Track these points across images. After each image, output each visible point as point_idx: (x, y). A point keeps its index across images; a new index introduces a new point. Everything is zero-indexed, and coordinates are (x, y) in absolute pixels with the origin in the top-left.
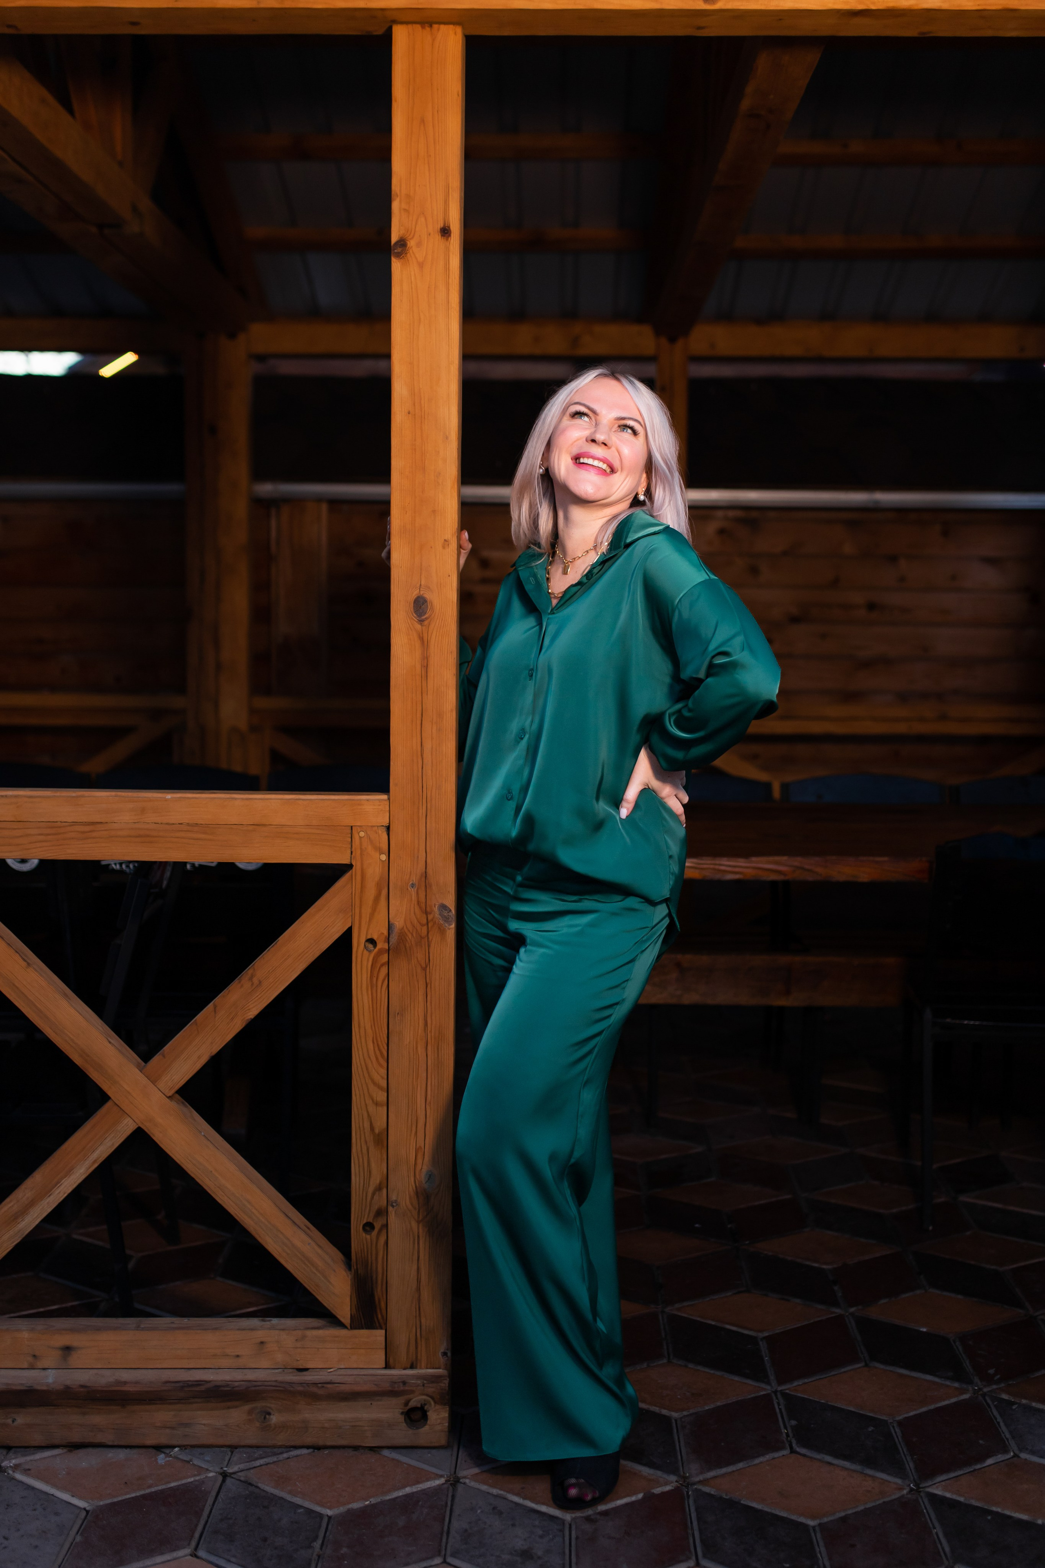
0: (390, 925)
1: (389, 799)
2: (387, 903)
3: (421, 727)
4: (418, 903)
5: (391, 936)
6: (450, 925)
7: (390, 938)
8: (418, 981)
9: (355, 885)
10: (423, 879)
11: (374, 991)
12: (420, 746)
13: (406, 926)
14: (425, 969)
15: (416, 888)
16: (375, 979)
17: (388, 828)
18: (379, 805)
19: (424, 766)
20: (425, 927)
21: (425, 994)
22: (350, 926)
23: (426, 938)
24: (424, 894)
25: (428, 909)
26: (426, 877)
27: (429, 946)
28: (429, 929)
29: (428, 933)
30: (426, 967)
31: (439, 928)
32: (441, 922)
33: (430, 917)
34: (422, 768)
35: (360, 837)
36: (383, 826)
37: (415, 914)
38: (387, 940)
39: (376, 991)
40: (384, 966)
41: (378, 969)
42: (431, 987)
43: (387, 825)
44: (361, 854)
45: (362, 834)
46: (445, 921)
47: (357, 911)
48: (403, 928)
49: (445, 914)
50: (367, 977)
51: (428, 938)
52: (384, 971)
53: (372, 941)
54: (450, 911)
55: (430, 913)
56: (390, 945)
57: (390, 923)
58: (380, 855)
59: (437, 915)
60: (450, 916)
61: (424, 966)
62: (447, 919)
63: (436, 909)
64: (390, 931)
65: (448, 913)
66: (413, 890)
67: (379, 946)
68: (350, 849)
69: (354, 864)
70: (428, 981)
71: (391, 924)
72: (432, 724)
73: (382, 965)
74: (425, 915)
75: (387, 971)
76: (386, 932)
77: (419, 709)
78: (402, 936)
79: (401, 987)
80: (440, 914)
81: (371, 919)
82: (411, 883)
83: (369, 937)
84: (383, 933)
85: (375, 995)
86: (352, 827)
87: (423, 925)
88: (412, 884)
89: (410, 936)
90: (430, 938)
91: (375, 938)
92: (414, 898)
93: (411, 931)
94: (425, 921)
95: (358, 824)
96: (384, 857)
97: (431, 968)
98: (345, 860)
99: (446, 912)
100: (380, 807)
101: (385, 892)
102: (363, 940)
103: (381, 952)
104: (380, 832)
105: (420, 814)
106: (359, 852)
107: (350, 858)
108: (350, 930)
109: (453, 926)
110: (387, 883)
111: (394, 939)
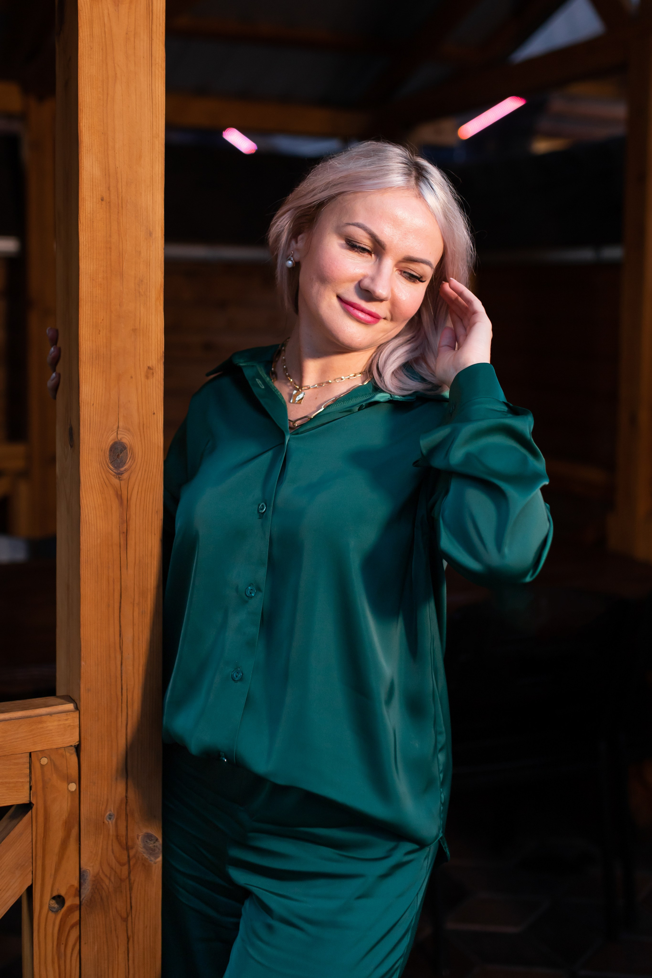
0: (81, 872)
1: (77, 708)
2: (78, 846)
3: (120, 612)
4: (117, 836)
5: (83, 887)
6: (157, 857)
7: (82, 890)
8: (117, 937)
9: (36, 830)
10: (123, 806)
11: (62, 962)
12: (119, 635)
13: (102, 871)
14: (125, 920)
15: (115, 820)
16: (62, 947)
17: (78, 749)
18: (66, 720)
19: (124, 661)
20: (126, 867)
21: (126, 952)
22: (29, 883)
23: (128, 880)
24: (125, 824)
25: (130, 843)
26: (127, 802)
27: (131, 889)
28: (131, 868)
29: (129, 873)
30: (128, 916)
31: (143, 864)
32: (146, 856)
33: (132, 853)
34: (121, 664)
35: (42, 766)
36: (71, 746)
37: (113, 852)
38: (78, 893)
39: (65, 962)
40: (74, 928)
41: (66, 933)
42: (133, 941)
43: (77, 744)
44: (44, 788)
45: (44, 761)
46: (151, 854)
47: (39, 862)
48: (98, 874)
49: (151, 845)
50: (53, 947)
51: (130, 880)
52: (74, 934)
53: (60, 900)
54: (157, 840)
55: (132, 848)
56: (81, 899)
57: (82, 870)
58: (68, 784)
59: (141, 849)
60: (157, 846)
61: (124, 915)
62: (151, 852)
63: (139, 842)
64: (82, 881)
65: (154, 843)
66: (110, 822)
67: (68, 903)
68: (29, 784)
69: (34, 801)
70: (130, 933)
71: (84, 871)
72: (134, 606)
73: (72, 927)
74: (125, 852)
75: (78, 933)
76: (76, 883)
77: (117, 588)
78: (97, 883)
79: (96, 949)
80: (144, 847)
81: (57, 870)
82: (108, 813)
83: (55, 894)
84: (73, 886)
85: (62, 967)
86: (30, 753)
87: (122, 865)
88: (110, 815)
89: (107, 881)
90: (132, 878)
91: (63, 893)
92: (112, 831)
93: (108, 875)
94: (125, 858)
95: (39, 748)
96: (73, 787)
97: (133, 916)
98: (22, 798)
99: (152, 842)
100: (67, 722)
101: (75, 832)
102: (47, 898)
103: (71, 910)
104: (68, 754)
105: (120, 724)
106: (40, 785)
107: (28, 795)
108: (30, 890)
109: (160, 859)
110: (78, 819)
111: (86, 891)
